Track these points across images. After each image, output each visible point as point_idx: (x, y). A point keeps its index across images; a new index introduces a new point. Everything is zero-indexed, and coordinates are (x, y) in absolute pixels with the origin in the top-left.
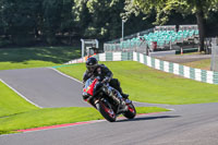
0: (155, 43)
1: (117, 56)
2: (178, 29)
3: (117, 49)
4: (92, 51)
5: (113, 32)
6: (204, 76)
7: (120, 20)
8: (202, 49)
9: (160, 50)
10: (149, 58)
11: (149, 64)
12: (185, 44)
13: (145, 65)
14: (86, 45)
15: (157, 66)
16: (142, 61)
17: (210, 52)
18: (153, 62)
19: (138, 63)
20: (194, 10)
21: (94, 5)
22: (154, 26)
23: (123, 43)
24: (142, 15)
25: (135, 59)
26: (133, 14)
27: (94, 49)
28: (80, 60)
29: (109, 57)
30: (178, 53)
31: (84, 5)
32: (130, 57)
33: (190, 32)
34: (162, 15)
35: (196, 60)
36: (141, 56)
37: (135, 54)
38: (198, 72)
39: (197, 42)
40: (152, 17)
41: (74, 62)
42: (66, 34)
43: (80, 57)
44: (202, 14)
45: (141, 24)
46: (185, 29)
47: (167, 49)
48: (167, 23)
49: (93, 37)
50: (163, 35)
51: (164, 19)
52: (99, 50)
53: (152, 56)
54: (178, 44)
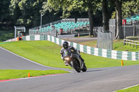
0: (62, 29)
1: (37, 37)
2: (76, 20)
3: (37, 33)
4: (22, 34)
5: (35, 22)
6: (92, 51)
7: (39, 15)
8: (91, 34)
9: (65, 34)
10: (57, 39)
11: (58, 43)
12: (81, 30)
13: (55, 43)
14: (18, 30)
16: (53, 41)
17: (96, 36)
18: (60, 42)
19: (51, 42)
20: (87, 9)
21: (23, 5)
22: (61, 19)
23: (41, 29)
24: (53, 11)
25: (49, 39)
26: (48, 11)
27: (23, 33)
28: (13, 40)
29: (32, 38)
30: (76, 36)
31: (17, 4)
32: (45, 38)
33: (84, 23)
34: (67, 12)
35: (88, 41)
36: (53, 37)
37: (49, 36)
38: (89, 48)
39: (88, 29)
40: (60, 13)
41: (10, 40)
42: (5, 23)
43: (14, 38)
44: (92, 12)
46: (81, 21)
47: (69, 33)
48: (70, 17)
49: (22, 25)
50: (67, 24)
51: (67, 15)
52: (26, 34)
53: (60, 38)
54: (76, 30)
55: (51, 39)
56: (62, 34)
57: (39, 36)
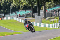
1: (9, 18)
2: (26, 11)
3: (9, 16)
4: (2, 17)
5: (8, 12)
6: (33, 24)
7: (10, 8)
8: (33, 16)
9: (21, 16)
10: (18, 19)
11: (18, 20)
12: (28, 15)
13: (17, 21)
14: (1, 15)
15: (20, 21)
16: (16, 20)
17: (35, 17)
18: (19, 20)
20: (30, 6)
21: (3, 4)
22: (19, 10)
23: (11, 15)
24: (16, 7)
25: (14, 19)
26: (13, 7)
27: (3, 16)
29: (7, 18)
30: (26, 17)
32: (13, 18)
33: (29, 12)
34: (22, 7)
36: (16, 18)
37: (14, 18)
39: (31, 14)
40: (19, 8)
44: (32, 7)
45: (16, 9)
46: (28, 11)
47: (23, 16)
48: (23, 9)
49: (3, 13)
50: (22, 12)
51: (22, 8)
52: (4, 17)
53: (19, 18)
54: (26, 15)
55: (15, 19)
56: (20, 16)
57: (10, 17)
